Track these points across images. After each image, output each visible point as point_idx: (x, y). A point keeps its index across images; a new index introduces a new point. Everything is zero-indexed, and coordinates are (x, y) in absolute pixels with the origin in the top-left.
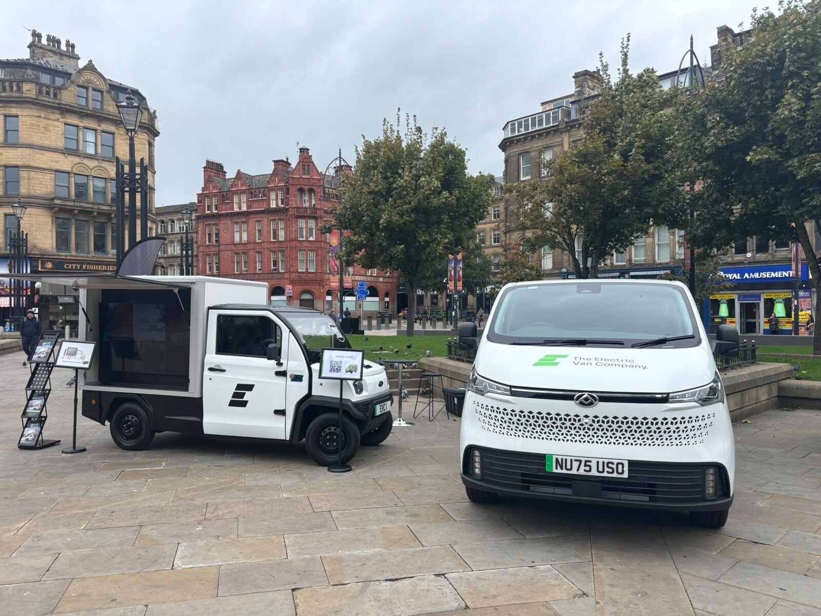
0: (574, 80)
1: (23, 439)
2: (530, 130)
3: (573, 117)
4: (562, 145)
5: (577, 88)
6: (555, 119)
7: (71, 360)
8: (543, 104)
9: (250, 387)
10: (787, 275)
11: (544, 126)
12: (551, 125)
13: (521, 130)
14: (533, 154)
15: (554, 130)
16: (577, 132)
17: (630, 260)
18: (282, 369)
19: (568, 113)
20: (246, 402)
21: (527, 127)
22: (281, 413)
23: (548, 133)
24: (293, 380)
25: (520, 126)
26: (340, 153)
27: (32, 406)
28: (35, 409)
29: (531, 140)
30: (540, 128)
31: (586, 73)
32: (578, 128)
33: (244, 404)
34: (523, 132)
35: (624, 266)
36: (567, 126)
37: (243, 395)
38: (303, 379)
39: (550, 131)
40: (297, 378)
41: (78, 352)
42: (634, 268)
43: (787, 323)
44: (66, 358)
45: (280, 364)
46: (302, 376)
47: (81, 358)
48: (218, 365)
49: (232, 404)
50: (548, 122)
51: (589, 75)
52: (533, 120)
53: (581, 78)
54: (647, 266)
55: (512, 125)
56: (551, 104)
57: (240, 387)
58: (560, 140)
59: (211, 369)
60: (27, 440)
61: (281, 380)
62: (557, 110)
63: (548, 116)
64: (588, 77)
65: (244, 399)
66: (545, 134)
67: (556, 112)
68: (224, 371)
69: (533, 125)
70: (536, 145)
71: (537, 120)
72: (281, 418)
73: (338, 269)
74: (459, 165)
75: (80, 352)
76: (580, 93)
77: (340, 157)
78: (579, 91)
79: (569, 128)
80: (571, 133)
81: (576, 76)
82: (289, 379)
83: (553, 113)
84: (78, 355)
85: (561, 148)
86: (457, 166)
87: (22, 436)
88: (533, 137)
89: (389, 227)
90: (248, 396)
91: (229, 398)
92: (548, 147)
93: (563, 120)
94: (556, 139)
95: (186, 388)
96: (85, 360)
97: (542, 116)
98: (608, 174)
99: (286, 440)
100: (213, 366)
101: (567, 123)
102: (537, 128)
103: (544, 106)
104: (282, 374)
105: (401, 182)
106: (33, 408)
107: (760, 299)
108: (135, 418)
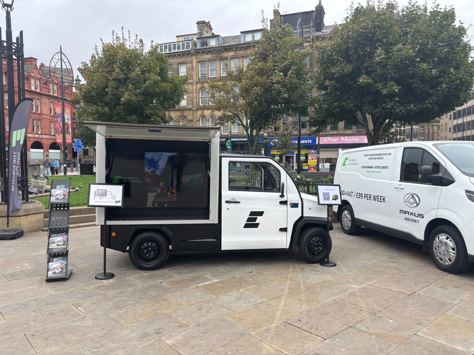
0: (197, 25)
1: (49, 273)
2: (172, 51)
3: (199, 47)
4: (192, 63)
5: (199, 30)
6: (188, 47)
7: (103, 200)
8: (177, 37)
9: (261, 214)
10: (307, 142)
11: (181, 50)
12: (185, 50)
13: (166, 50)
14: (174, 66)
15: (187, 53)
16: (201, 56)
17: (231, 132)
18: (284, 199)
19: (195, 44)
20: (258, 224)
21: (170, 50)
22: (284, 230)
23: (184, 55)
24: (292, 207)
25: (166, 47)
26: (61, 49)
27: (53, 243)
28: (58, 245)
29: (173, 58)
30: (178, 51)
31: (203, 22)
32: (202, 54)
33: (256, 225)
34: (168, 52)
35: (228, 135)
36: (195, 52)
37: (255, 219)
38: (299, 205)
39: (185, 54)
40: (295, 205)
41: (108, 193)
42: (233, 136)
43: (306, 166)
44: (97, 199)
45: (282, 196)
46: (298, 204)
47: (112, 198)
48: (233, 199)
49: (246, 226)
50: (183, 48)
51: (205, 24)
52: (174, 45)
53: (201, 25)
54: (240, 136)
55: (160, 47)
56: (182, 37)
57: (252, 213)
58: (191, 59)
59: (227, 202)
60: (55, 273)
61: (284, 207)
62: (189, 41)
63: (183, 44)
64: (205, 25)
65: (257, 222)
66: (181, 55)
67: (188, 43)
68: (239, 202)
69: (174, 49)
70: (176, 61)
71: (176, 45)
72: (284, 233)
73: (61, 130)
74: (165, 67)
75: (110, 193)
76: (201, 34)
77: (61, 52)
78: (200, 32)
79: (196, 53)
80: (198, 56)
81: (198, 23)
82: (289, 206)
83: (187, 43)
84: (109, 196)
85: (192, 64)
86: (165, 68)
87: (48, 270)
88: (174, 56)
89: (128, 103)
90: (259, 219)
91: (245, 222)
92: (184, 63)
93: (193, 48)
94: (189, 59)
95: (208, 218)
96: (117, 200)
97: (180, 44)
98: (277, 83)
99: (286, 249)
100: (229, 199)
101: (195, 50)
102: (177, 51)
103: (178, 38)
104: (284, 203)
105: (133, 75)
106: (55, 244)
107: (294, 154)
108: (154, 244)
